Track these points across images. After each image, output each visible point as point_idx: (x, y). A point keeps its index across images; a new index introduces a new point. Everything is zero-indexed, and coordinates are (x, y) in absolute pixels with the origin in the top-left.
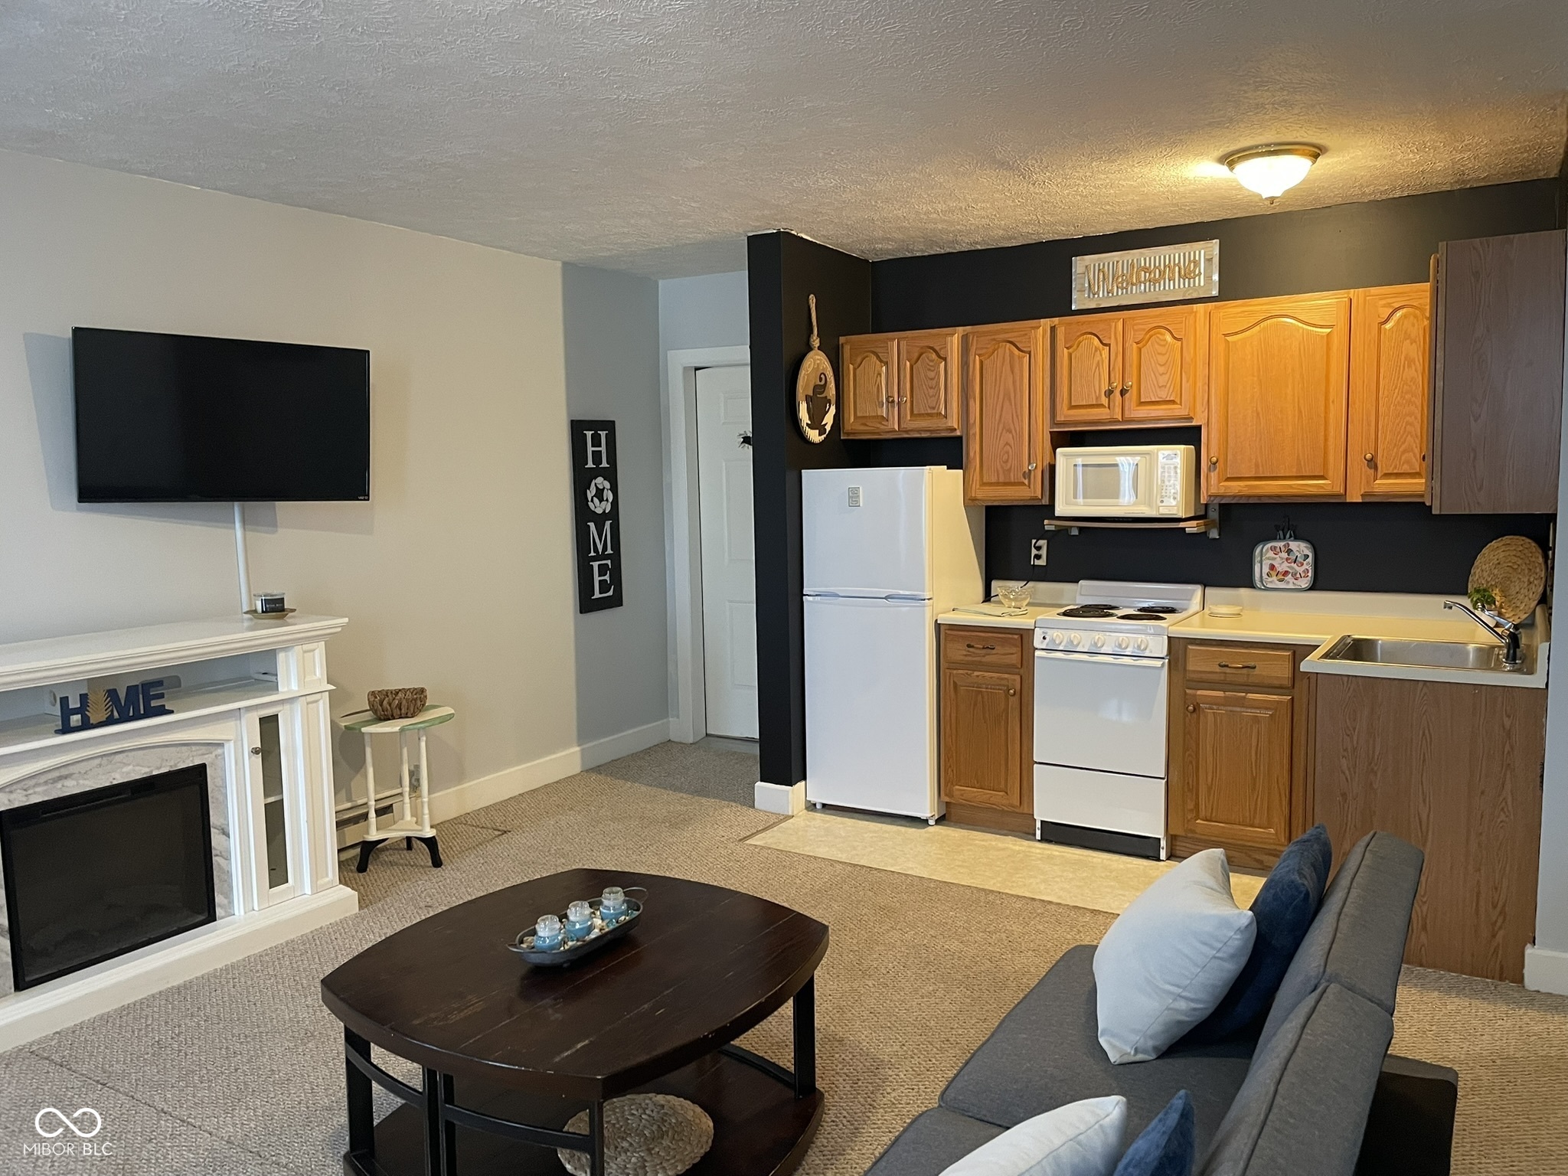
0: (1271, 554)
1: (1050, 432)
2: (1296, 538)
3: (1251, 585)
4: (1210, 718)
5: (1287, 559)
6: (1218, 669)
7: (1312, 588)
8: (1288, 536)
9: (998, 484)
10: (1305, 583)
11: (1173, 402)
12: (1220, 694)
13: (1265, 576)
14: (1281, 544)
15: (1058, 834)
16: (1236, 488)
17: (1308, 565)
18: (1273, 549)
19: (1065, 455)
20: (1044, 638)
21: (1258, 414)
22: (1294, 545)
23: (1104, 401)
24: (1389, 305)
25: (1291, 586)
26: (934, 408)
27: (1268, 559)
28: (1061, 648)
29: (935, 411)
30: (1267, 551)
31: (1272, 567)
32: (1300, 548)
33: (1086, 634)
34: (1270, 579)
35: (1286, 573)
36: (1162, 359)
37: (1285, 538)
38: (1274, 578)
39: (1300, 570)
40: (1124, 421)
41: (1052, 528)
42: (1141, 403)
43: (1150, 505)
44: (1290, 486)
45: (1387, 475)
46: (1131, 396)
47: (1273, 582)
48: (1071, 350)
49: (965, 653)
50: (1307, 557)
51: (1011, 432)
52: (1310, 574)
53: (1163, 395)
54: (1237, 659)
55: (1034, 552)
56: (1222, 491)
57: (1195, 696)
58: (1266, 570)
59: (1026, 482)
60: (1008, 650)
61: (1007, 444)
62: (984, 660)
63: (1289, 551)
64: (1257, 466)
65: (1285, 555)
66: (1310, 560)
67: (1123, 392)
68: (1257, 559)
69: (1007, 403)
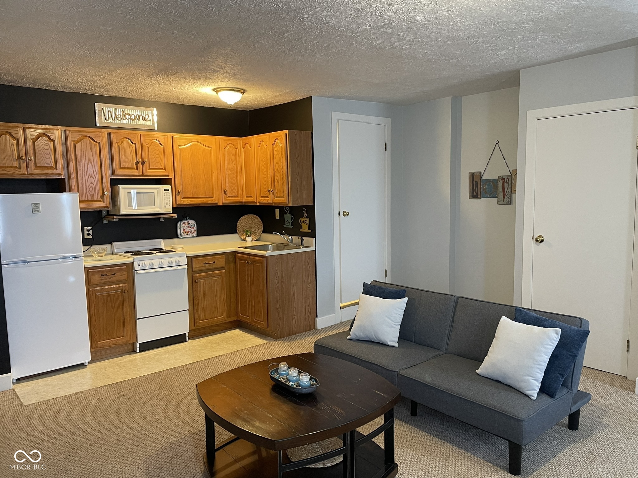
0: (183, 225)
1: (111, 179)
2: (191, 219)
3: (178, 237)
4: (202, 283)
5: (188, 227)
6: (203, 265)
7: (198, 236)
8: (188, 219)
9: (88, 201)
10: (195, 234)
11: (162, 169)
12: (204, 274)
13: (182, 233)
14: (186, 222)
15: (147, 346)
16: (186, 201)
17: (195, 228)
18: (184, 223)
19: (123, 188)
20: (139, 265)
21: (192, 175)
22: (190, 222)
23: (135, 166)
25: (191, 236)
26: (49, 164)
27: (182, 227)
28: (147, 268)
29: (50, 166)
30: (182, 224)
31: (184, 230)
32: (192, 222)
33: (156, 260)
34: (184, 234)
35: (188, 232)
36: (157, 152)
37: (186, 219)
38: (185, 234)
39: (193, 230)
40: (143, 176)
41: (118, 220)
42: (150, 169)
44: (203, 200)
46: (146, 165)
47: (185, 235)
49: (100, 279)
50: (195, 225)
51: (93, 178)
52: (196, 231)
53: (158, 166)
54: (209, 260)
56: (182, 203)
57: (197, 276)
58: (182, 231)
59: (102, 200)
60: (121, 273)
61: (91, 183)
62: (110, 280)
63: (189, 224)
64: (193, 193)
65: (188, 225)
66: (196, 226)
67: (143, 163)
68: (179, 227)
69: (90, 164)
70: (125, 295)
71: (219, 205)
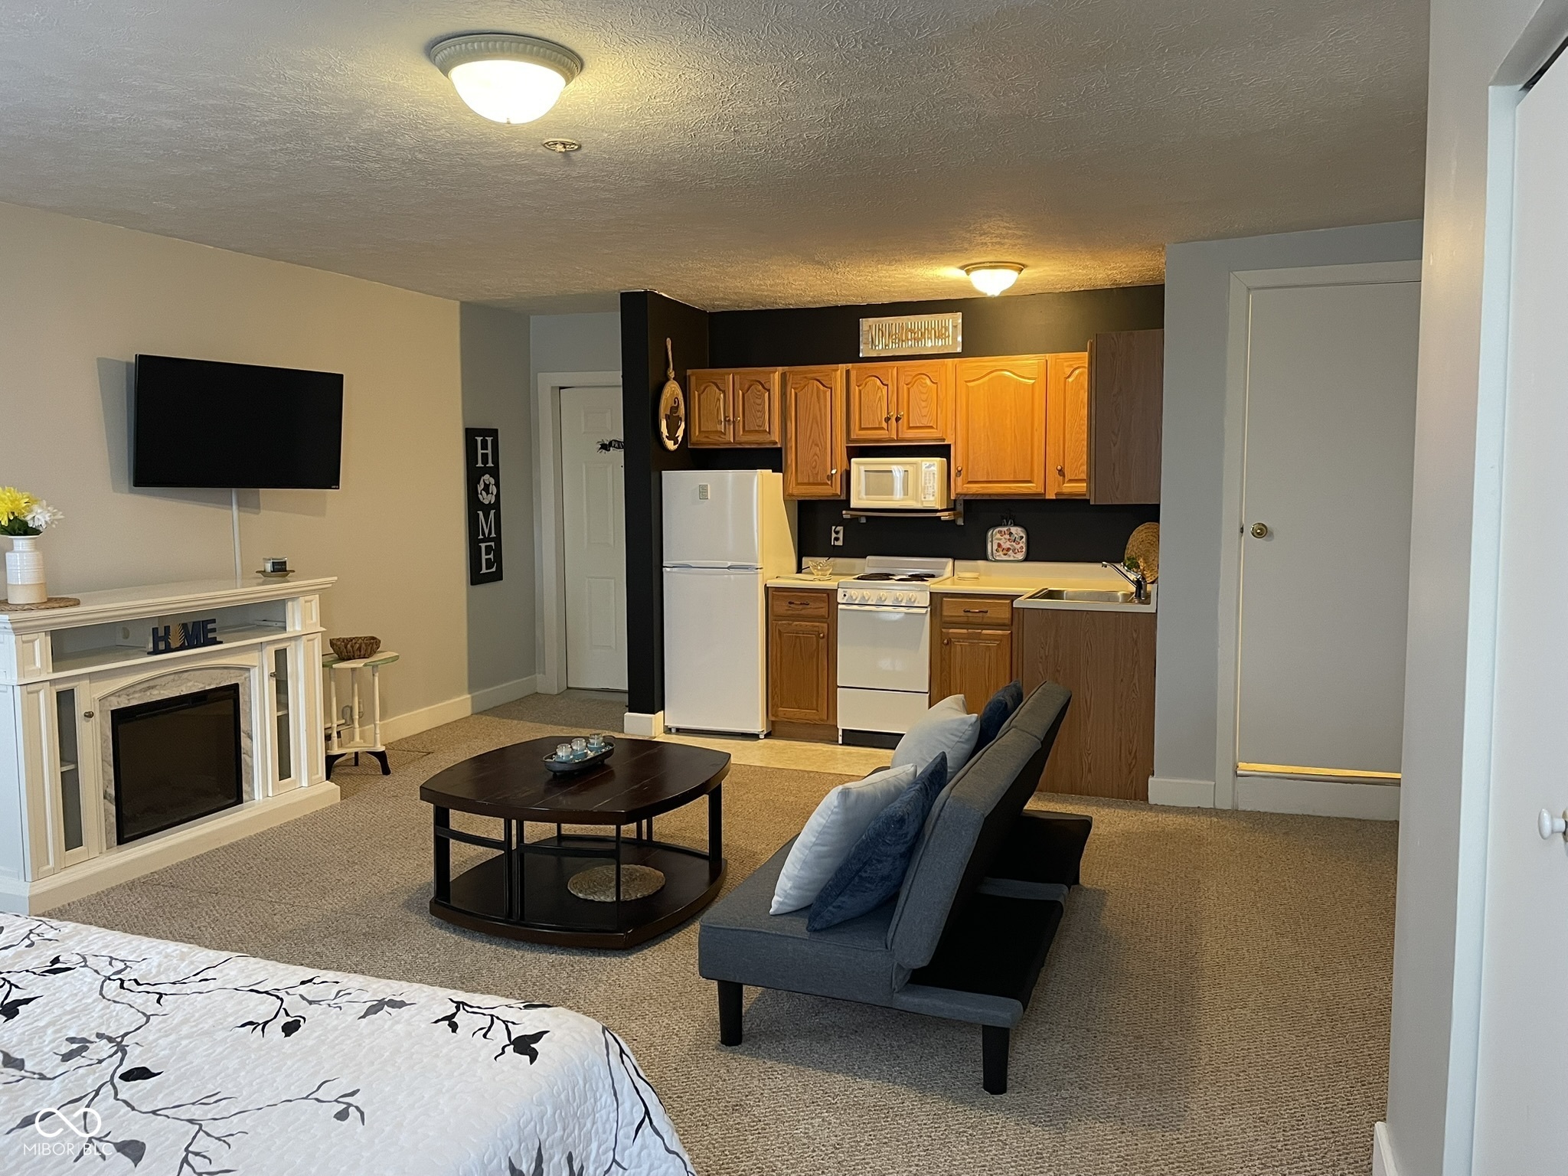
0: (998, 536)
1: (847, 447)
2: (1015, 525)
3: (986, 558)
4: (959, 648)
5: (1009, 540)
6: (963, 614)
7: (1026, 559)
8: (1009, 523)
9: (809, 484)
10: (1021, 556)
11: (932, 427)
12: (965, 631)
13: (994, 552)
14: (1005, 529)
15: (854, 738)
16: (975, 489)
17: (1023, 543)
18: (1000, 532)
19: (858, 464)
20: (845, 595)
21: (988, 438)
22: (1014, 529)
23: (884, 425)
24: (1071, 366)
25: (1012, 558)
26: (761, 426)
27: (997, 539)
28: (856, 602)
29: (762, 429)
30: (996, 534)
31: (999, 545)
32: (1018, 531)
33: (872, 592)
34: (998, 554)
35: (1008, 549)
36: (924, 397)
37: (1007, 525)
38: (1001, 553)
39: (1018, 547)
40: (897, 441)
41: (849, 517)
42: (910, 428)
43: (917, 500)
44: (1010, 488)
45: (1071, 481)
46: (903, 422)
47: (1000, 556)
48: (860, 388)
49: (787, 608)
50: (1022, 537)
51: (818, 446)
52: (1024, 550)
53: (925, 422)
54: (976, 606)
55: (834, 535)
56: (965, 491)
57: (948, 633)
58: (995, 547)
59: (829, 482)
60: (818, 605)
61: (816, 454)
62: (803, 612)
63: (1011, 534)
64: (988, 474)
65: (1007, 537)
66: (1024, 540)
67: (897, 419)
68: (990, 539)
69: (815, 425)
70: (821, 641)
71: (1047, 498)
